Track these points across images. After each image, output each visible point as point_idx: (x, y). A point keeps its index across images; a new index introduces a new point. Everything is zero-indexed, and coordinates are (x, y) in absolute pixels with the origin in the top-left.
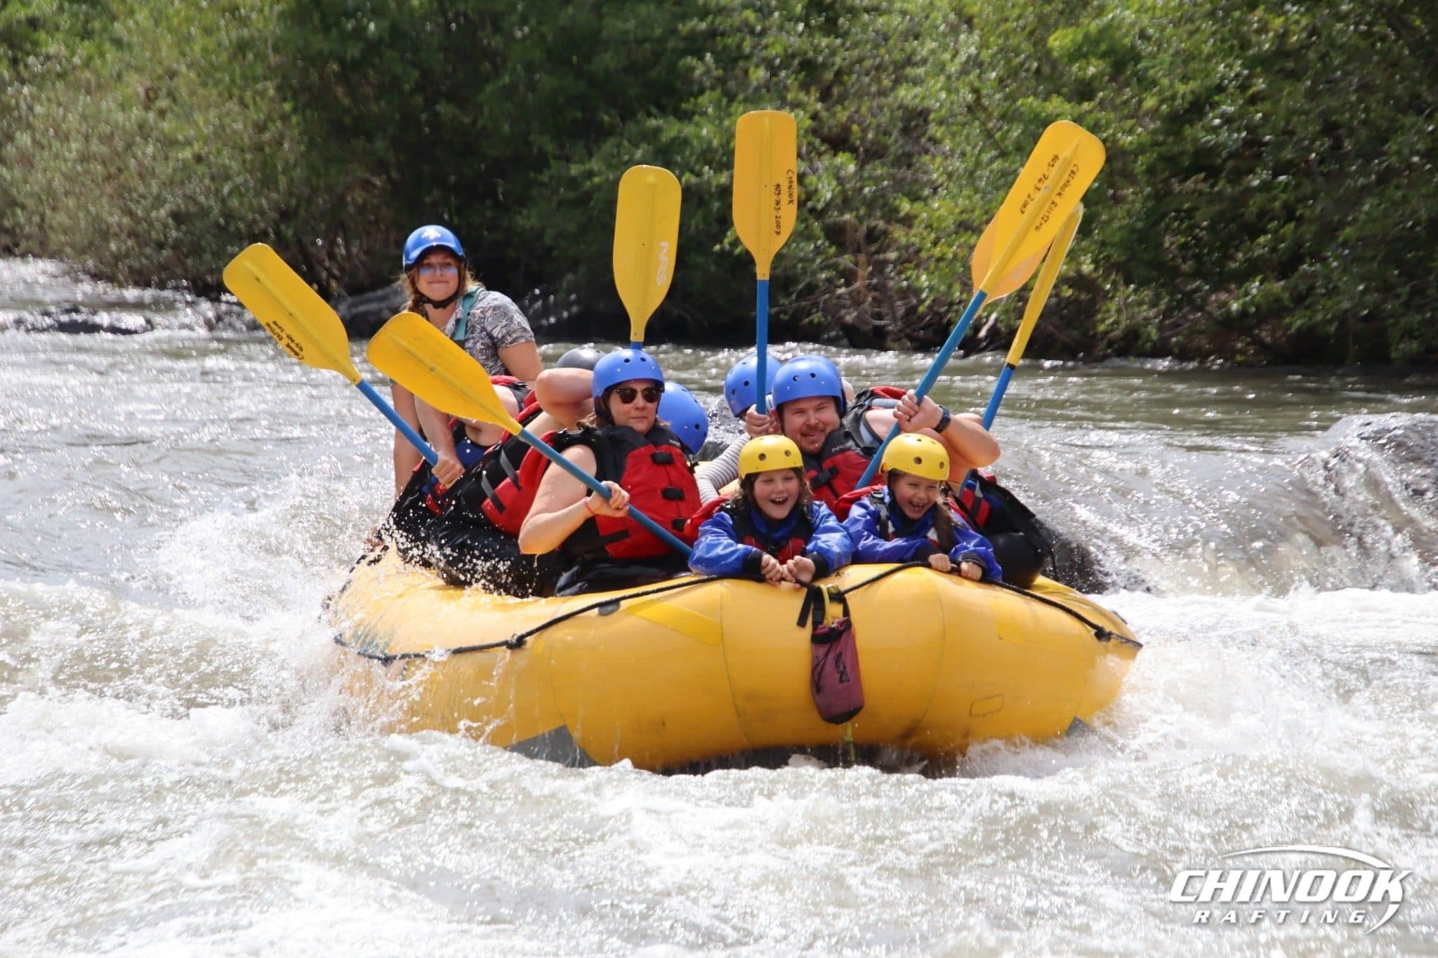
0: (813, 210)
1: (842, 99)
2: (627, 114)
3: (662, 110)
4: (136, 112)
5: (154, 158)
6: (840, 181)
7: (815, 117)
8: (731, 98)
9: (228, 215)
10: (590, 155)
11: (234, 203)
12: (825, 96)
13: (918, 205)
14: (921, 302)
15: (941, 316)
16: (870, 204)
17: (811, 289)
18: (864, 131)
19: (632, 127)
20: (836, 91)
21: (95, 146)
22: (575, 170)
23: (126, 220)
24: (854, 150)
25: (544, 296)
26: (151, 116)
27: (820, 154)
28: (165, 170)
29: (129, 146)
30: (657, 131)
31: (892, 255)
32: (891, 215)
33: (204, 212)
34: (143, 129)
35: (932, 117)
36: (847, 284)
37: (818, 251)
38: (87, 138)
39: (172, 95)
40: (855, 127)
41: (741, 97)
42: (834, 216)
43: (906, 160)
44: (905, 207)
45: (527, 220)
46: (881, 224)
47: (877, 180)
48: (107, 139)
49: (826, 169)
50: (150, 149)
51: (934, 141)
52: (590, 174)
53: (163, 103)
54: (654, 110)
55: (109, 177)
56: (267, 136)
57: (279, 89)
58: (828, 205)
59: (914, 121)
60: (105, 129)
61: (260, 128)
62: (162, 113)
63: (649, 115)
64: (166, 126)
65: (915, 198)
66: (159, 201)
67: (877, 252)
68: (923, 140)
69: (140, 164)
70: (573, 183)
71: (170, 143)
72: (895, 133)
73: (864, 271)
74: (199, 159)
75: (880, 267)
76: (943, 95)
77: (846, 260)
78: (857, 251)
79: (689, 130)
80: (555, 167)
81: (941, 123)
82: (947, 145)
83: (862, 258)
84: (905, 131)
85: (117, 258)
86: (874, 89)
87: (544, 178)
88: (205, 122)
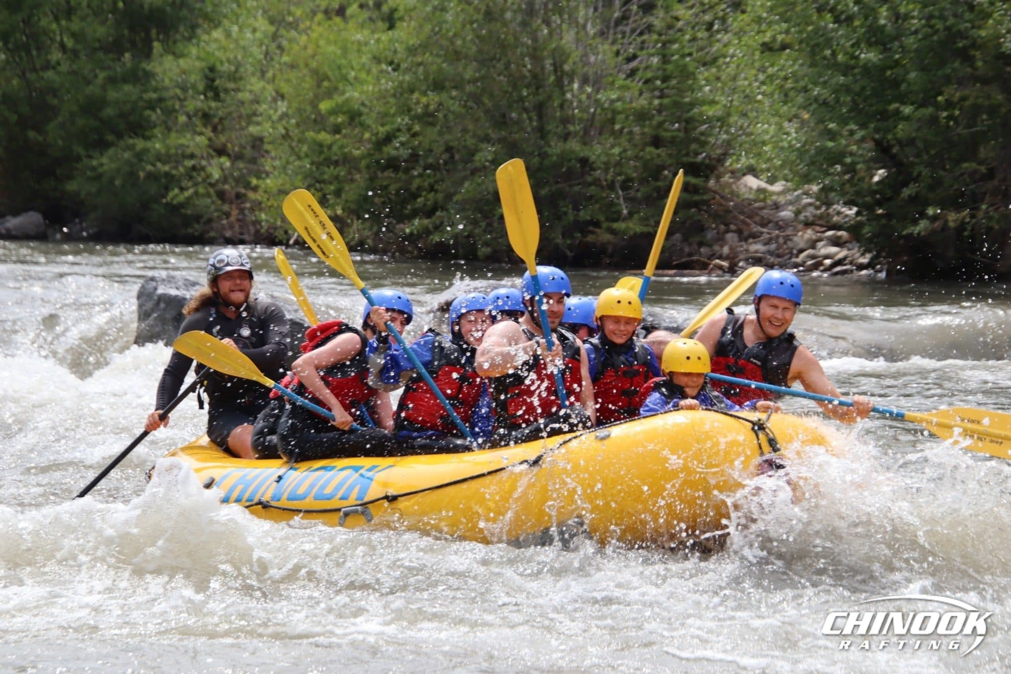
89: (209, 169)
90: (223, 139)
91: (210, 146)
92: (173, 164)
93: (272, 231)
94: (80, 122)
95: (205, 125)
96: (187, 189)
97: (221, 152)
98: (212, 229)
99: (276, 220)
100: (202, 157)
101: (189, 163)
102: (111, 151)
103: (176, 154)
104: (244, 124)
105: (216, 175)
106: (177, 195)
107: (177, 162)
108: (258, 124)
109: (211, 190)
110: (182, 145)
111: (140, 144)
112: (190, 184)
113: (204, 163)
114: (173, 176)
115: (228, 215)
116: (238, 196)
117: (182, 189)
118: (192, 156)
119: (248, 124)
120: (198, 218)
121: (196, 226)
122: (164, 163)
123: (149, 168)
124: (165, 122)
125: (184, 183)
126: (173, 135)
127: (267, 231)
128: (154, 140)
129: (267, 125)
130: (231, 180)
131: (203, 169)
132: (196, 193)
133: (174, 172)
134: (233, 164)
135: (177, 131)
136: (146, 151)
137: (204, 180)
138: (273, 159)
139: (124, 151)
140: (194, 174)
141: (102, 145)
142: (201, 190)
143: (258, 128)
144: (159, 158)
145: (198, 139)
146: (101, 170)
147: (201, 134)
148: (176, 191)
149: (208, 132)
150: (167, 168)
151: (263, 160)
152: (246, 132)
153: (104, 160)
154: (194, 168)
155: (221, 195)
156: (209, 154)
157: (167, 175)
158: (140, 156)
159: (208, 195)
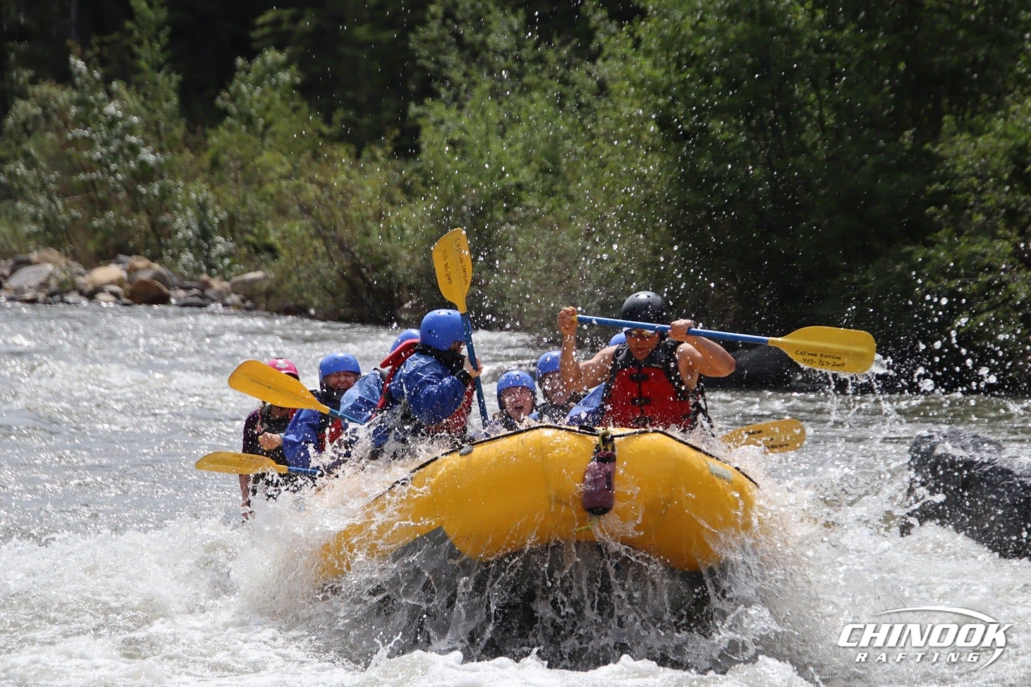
0: (1012, 306)
2: (891, 243)
3: (915, 241)
4: (580, 241)
5: (590, 270)
7: (1015, 246)
8: (960, 233)
10: (867, 268)
12: (1022, 232)
19: (894, 251)
21: (554, 262)
22: (856, 278)
26: (589, 243)
27: (1019, 270)
28: (596, 277)
30: (911, 254)
34: (584, 252)
38: (549, 259)
39: (602, 230)
41: (967, 232)
42: (1027, 310)
48: (562, 257)
49: (1023, 279)
50: (588, 264)
52: (866, 281)
53: (597, 236)
54: (909, 240)
56: (661, 256)
58: (1024, 302)
60: (561, 251)
61: (657, 251)
62: (596, 242)
63: (906, 243)
79: (932, 253)
80: (844, 276)
87: (835, 283)
89: (1012, 286)
94: (841, 222)
95: (1010, 227)
96: (983, 312)
101: (985, 278)
102: (879, 262)
105: (1023, 294)
110: (976, 253)
111: (919, 252)
112: (985, 306)
118: (988, 268)
124: (954, 222)
126: (965, 239)
128: (936, 246)
131: (1004, 285)
135: (970, 235)
137: (1006, 301)
139: (896, 262)
140: (991, 292)
145: (999, 245)
147: (1002, 238)
149: (1013, 235)
150: (953, 284)
154: (990, 284)
156: (1013, 265)
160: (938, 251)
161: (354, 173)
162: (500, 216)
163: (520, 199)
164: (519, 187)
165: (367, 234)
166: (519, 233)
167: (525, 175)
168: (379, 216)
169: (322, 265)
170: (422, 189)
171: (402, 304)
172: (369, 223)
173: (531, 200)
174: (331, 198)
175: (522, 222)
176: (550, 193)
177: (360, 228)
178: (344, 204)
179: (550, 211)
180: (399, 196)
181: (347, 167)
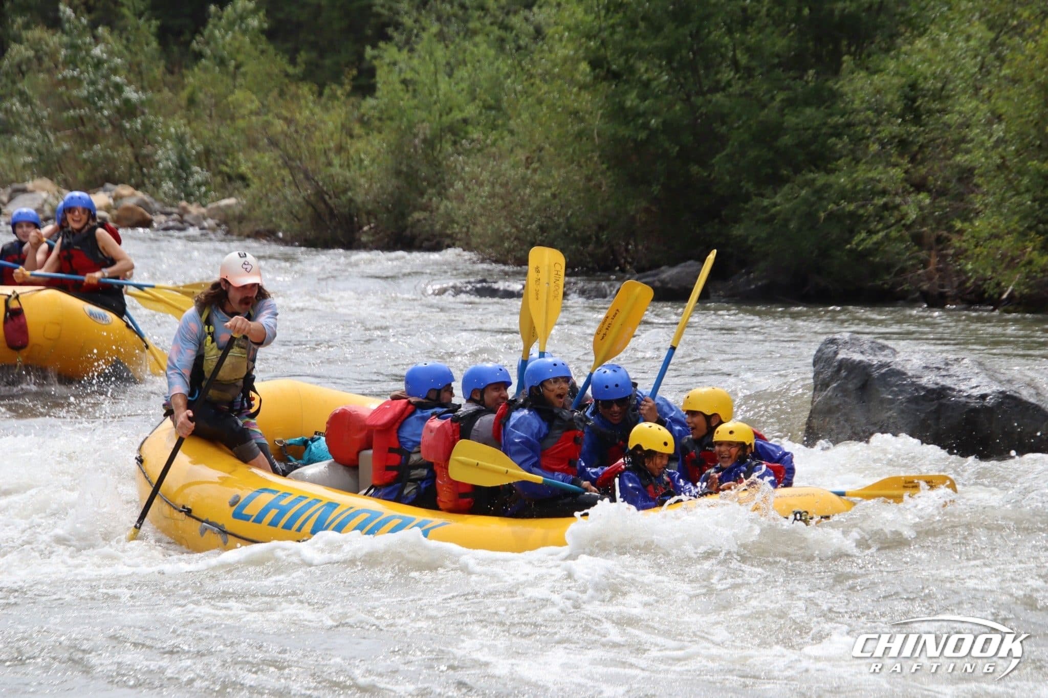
0: (904, 225)
1: (922, 162)
2: (797, 170)
3: (818, 168)
4: (521, 170)
5: (530, 196)
6: (921, 209)
7: (906, 172)
8: (858, 162)
9: (570, 228)
10: (776, 193)
11: (573, 220)
12: (913, 160)
13: (967, 224)
14: (969, 279)
15: (980, 286)
16: (939, 221)
17: (903, 270)
18: (936, 180)
19: (799, 179)
20: (919, 157)
21: (498, 189)
22: (766, 202)
23: (514, 230)
24: (929, 191)
25: (748, 273)
26: (529, 172)
27: (909, 193)
28: (535, 202)
29: (516, 190)
30: (814, 180)
31: (951, 251)
32: (950, 229)
33: (557, 226)
34: (525, 181)
35: (976, 172)
36: (925, 267)
37: (907, 248)
38: (493, 185)
39: (540, 160)
40: (930, 178)
41: (864, 161)
42: (917, 229)
43: (960, 197)
44: (958, 225)
45: (738, 231)
46: (945, 234)
47: (943, 208)
48: (505, 185)
49: (913, 202)
50: (528, 191)
51: (978, 186)
52: (775, 205)
53: (535, 165)
54: (813, 168)
55: (504, 207)
56: (593, 183)
57: (600, 156)
58: (914, 222)
59: (966, 175)
60: (503, 179)
61: (589, 179)
62: (535, 171)
63: (811, 171)
64: (537, 177)
65: (965, 219)
66: (532, 220)
67: (942, 250)
68: (971, 185)
69: (522, 200)
70: (765, 209)
71: (538, 187)
72: (954, 181)
73: (934, 260)
74: (554, 196)
75: (943, 258)
76: (983, 160)
77: (923, 254)
78: (930, 249)
79: (832, 178)
80: (755, 200)
81: (981, 176)
82: (985, 188)
83: (933, 253)
84: (960, 180)
85: (509, 251)
86: (942, 156)
87: (747, 206)
88: (558, 175)
89: (904, 208)
90: (923, 170)
91: (906, 180)
92: (860, 203)
93: (980, 283)
94: (752, 153)
95: (901, 155)
96: (878, 232)
97: (920, 186)
98: (905, 279)
99: (985, 270)
100: (896, 194)
101: (880, 201)
102: (786, 188)
103: (864, 190)
104: (949, 152)
105: (913, 215)
106: (863, 240)
107: (865, 199)
108: (968, 152)
109: (907, 234)
110: (872, 179)
111: (821, 179)
112: (880, 226)
113: (898, 200)
114: (861, 216)
115: (925, 263)
116: (939, 240)
117: (870, 233)
118: (884, 192)
119: (956, 152)
120: (888, 267)
121: (887, 277)
122: (850, 201)
123: (831, 207)
124: (853, 151)
125: (872, 226)
126: (862, 167)
127: (974, 282)
128: (837, 173)
129: (979, 153)
130: (930, 221)
131: (897, 207)
132: (887, 236)
133: (861, 211)
134: (934, 200)
135: (866, 163)
136: (827, 186)
137: (898, 222)
138: (984, 194)
139: (802, 188)
140: (886, 213)
141: (777, 181)
142: (894, 233)
143: (967, 157)
144: (844, 195)
145: (893, 171)
146: (773, 210)
147: (895, 165)
148: (864, 235)
149: (905, 162)
150: (852, 207)
151: (972, 196)
152: (951, 162)
153: (778, 199)
154: (885, 207)
155: (918, 239)
156: (903, 187)
157: (852, 214)
158: (820, 193)
159: (901, 239)
160: (839, 177)
161: (317, 110)
162: (449, 148)
163: (466, 133)
164: (465, 121)
165: (330, 164)
166: (466, 163)
167: (471, 110)
168: (340, 149)
169: (288, 192)
170: (377, 123)
171: (361, 228)
172: (332, 155)
173: (476, 134)
174: (297, 132)
175: (468, 153)
176: (494, 127)
177: (323, 159)
178: (308, 138)
179: (494, 143)
180: (357, 129)
181: (311, 105)
